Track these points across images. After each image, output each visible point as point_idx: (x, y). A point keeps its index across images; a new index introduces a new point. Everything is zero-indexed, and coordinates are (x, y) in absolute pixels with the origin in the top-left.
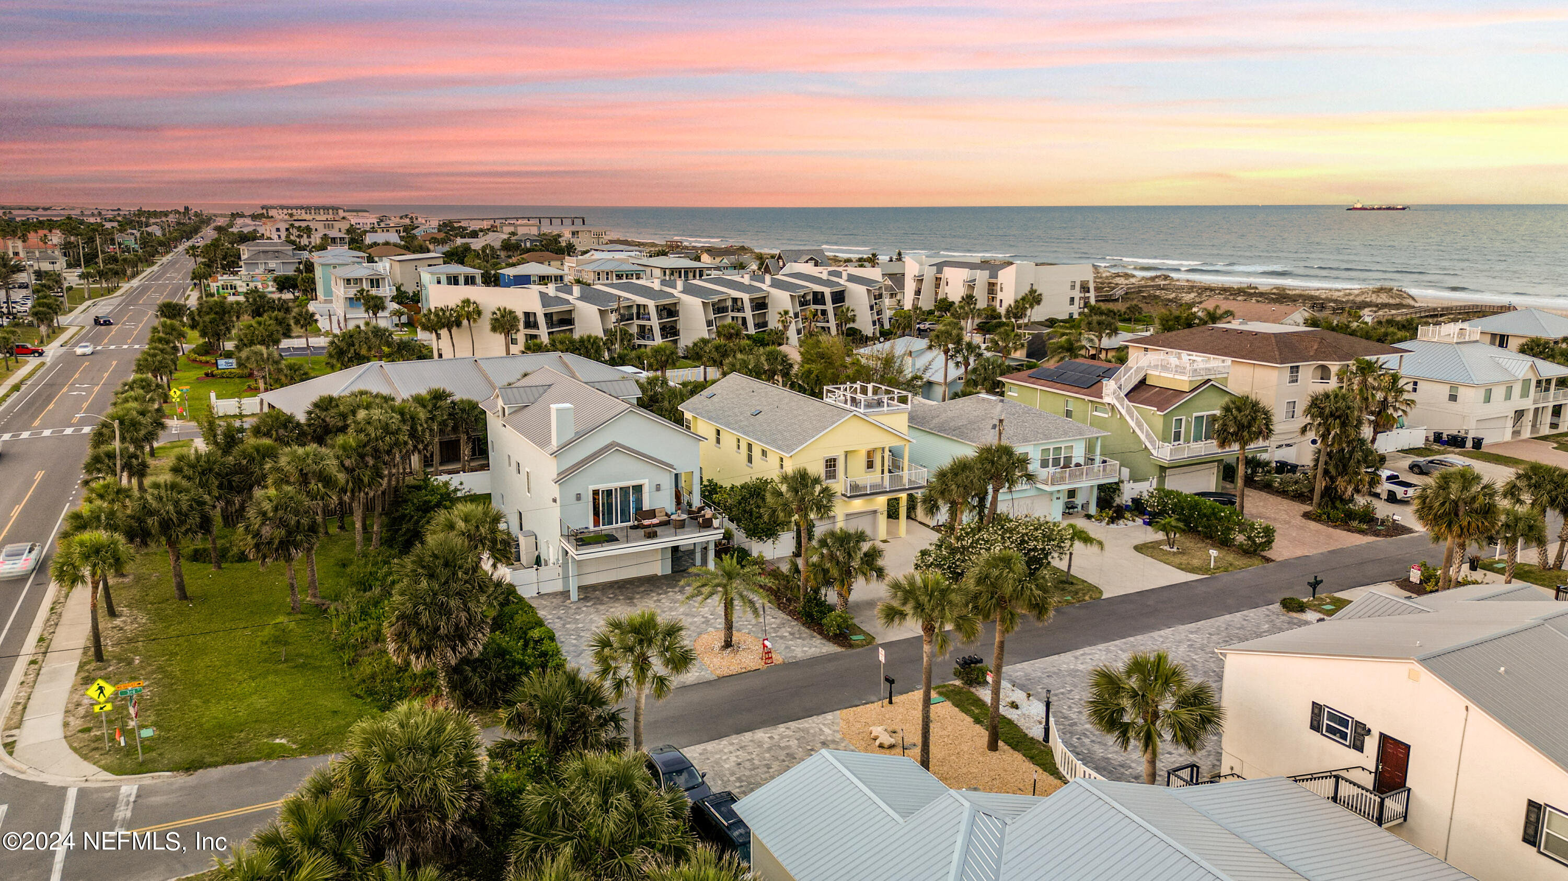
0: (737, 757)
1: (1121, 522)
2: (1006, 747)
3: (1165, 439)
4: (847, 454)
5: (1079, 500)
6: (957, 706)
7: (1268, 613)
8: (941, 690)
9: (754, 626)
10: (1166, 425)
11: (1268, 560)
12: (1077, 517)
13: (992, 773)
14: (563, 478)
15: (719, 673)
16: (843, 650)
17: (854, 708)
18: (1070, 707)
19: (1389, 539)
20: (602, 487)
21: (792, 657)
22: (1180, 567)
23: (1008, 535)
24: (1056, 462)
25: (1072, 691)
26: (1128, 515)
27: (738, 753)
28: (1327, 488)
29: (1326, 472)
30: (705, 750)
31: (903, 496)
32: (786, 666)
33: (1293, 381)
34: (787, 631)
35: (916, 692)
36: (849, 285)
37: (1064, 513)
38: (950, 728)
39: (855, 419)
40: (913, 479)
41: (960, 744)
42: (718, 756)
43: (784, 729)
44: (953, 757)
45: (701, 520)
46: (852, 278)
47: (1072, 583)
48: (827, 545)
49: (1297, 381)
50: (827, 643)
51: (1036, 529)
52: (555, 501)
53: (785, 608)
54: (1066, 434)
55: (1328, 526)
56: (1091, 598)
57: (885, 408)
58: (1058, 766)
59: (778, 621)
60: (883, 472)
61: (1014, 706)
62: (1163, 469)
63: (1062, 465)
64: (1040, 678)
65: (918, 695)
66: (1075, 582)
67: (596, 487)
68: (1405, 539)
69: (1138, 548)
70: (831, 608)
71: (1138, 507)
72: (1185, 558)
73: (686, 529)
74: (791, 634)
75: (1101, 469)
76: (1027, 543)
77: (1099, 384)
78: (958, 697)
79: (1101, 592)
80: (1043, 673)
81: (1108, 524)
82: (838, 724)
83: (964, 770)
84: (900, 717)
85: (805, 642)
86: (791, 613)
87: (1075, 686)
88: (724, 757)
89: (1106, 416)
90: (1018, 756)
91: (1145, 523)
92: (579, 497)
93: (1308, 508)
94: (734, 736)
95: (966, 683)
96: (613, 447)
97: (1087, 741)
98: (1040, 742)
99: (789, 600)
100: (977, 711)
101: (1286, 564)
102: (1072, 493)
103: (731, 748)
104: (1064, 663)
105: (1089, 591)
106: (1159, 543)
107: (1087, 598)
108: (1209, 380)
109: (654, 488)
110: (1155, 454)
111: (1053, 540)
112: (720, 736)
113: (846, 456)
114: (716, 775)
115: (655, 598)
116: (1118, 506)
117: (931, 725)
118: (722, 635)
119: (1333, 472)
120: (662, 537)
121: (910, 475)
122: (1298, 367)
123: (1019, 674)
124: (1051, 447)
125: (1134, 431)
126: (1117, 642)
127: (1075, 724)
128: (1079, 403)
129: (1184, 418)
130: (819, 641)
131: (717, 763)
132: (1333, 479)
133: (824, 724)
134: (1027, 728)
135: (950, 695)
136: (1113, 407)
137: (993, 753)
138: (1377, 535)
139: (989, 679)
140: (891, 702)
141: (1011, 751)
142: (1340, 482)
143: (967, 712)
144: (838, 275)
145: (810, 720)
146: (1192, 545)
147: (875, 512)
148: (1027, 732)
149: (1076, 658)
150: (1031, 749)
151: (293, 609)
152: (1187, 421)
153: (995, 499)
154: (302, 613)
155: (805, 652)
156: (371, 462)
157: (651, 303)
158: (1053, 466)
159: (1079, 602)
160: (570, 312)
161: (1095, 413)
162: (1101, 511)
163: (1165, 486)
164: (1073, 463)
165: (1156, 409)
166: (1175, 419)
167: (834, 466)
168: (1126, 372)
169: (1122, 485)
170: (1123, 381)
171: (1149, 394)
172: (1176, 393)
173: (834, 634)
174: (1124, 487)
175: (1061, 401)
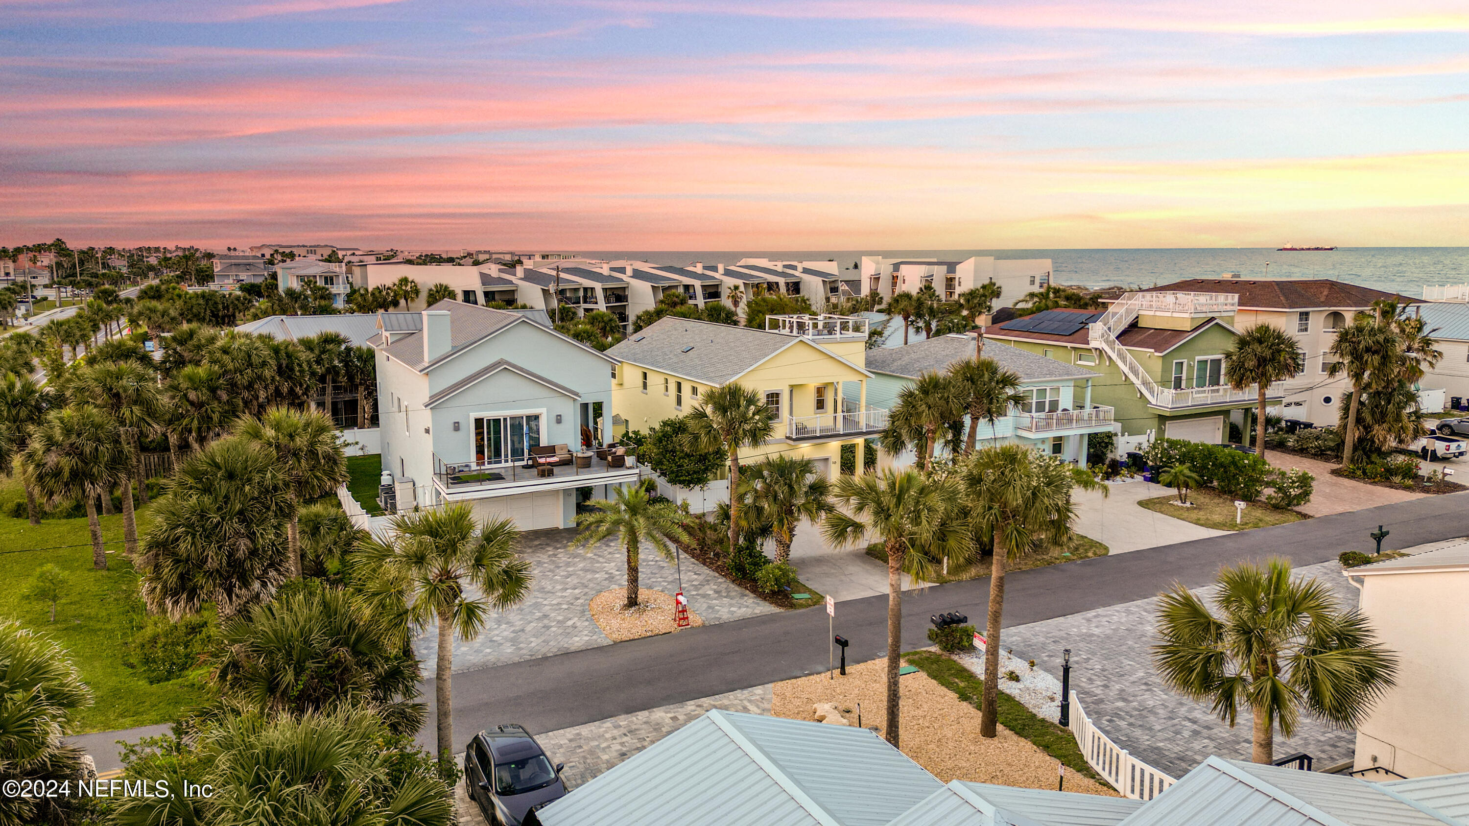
0: (622, 744)
1: (1118, 478)
2: (1007, 732)
3: (1164, 383)
4: (792, 388)
5: (1066, 456)
6: (935, 678)
7: (1325, 571)
8: (911, 657)
9: (669, 583)
10: (1165, 370)
11: (1305, 516)
13: (991, 769)
14: (436, 402)
15: (616, 636)
16: (782, 610)
17: (794, 681)
18: (1090, 679)
19: (1441, 496)
20: (488, 414)
21: (716, 618)
22: (1197, 522)
24: (1041, 408)
25: (1089, 659)
26: (1124, 471)
27: (625, 739)
28: (1361, 440)
29: (1359, 420)
30: (578, 734)
31: (860, 441)
32: (705, 628)
33: (1302, 330)
34: (711, 589)
35: (877, 661)
38: (926, 707)
39: (801, 344)
40: (872, 424)
41: (941, 727)
42: (596, 743)
43: (693, 708)
44: (932, 746)
45: (610, 458)
46: (808, 271)
48: (763, 477)
49: (1306, 330)
50: (762, 603)
52: (427, 431)
53: (712, 563)
54: (1050, 373)
55: (1366, 483)
56: (1095, 554)
57: (838, 335)
58: (1087, 757)
59: (701, 578)
60: (835, 411)
61: (1014, 677)
62: (1162, 419)
63: (1047, 409)
64: (1044, 644)
65: (881, 664)
67: (479, 415)
68: (1461, 496)
69: (1141, 503)
70: (767, 561)
71: (1136, 463)
72: (1201, 513)
73: (591, 469)
74: (716, 592)
75: (1092, 415)
77: (1082, 331)
78: (934, 666)
79: (1106, 549)
80: (1047, 638)
81: (1103, 480)
82: (769, 701)
83: (950, 764)
84: (856, 691)
85: (734, 602)
86: (719, 569)
87: (1094, 654)
88: (604, 745)
89: (1093, 364)
90: (1026, 745)
91: (1146, 479)
92: (457, 427)
93: (1336, 466)
94: (623, 717)
95: (945, 648)
96: (503, 367)
97: (1123, 724)
98: (1055, 726)
99: (717, 555)
100: (962, 685)
101: (1327, 520)
102: (1059, 440)
103: (616, 732)
104: (1073, 626)
105: (1091, 547)
106: (1167, 498)
107: (1090, 554)
108: (1213, 319)
109: (554, 420)
110: (1154, 402)
112: (603, 717)
113: (791, 391)
114: (587, 769)
115: (551, 553)
116: (1113, 461)
117: (901, 703)
118: (624, 593)
119: (1369, 419)
120: (558, 476)
121: (868, 417)
122: (1307, 314)
123: (1014, 639)
124: (1035, 388)
125: (1126, 376)
126: (1139, 602)
127: (1101, 701)
128: (1061, 352)
129: (1185, 361)
130: (751, 601)
131: (592, 752)
132: (1368, 428)
133: (750, 701)
134: (1035, 706)
135: (923, 663)
136: (1100, 351)
137: (988, 741)
138: (1428, 492)
139: (978, 643)
140: (843, 673)
141: (1015, 737)
142: (1378, 431)
143: (949, 685)
144: (794, 268)
145: (731, 695)
146: (1207, 500)
147: (826, 460)
148: (1034, 711)
149: (1089, 620)
150: (1044, 735)
151: (96, 563)
152: (1189, 365)
153: (973, 429)
154: (108, 569)
155: (733, 613)
156: (225, 397)
157: (598, 287)
158: (1036, 412)
159: (1081, 558)
160: (513, 292)
161: (1079, 362)
162: (1093, 467)
163: (1166, 437)
164: (1060, 408)
165: (1153, 350)
166: (1175, 361)
167: (777, 403)
168: (1114, 314)
169: (1114, 438)
170: (1111, 323)
171: (1143, 336)
172: (1175, 333)
173: (771, 590)
174: (1117, 441)
175: (1039, 351)
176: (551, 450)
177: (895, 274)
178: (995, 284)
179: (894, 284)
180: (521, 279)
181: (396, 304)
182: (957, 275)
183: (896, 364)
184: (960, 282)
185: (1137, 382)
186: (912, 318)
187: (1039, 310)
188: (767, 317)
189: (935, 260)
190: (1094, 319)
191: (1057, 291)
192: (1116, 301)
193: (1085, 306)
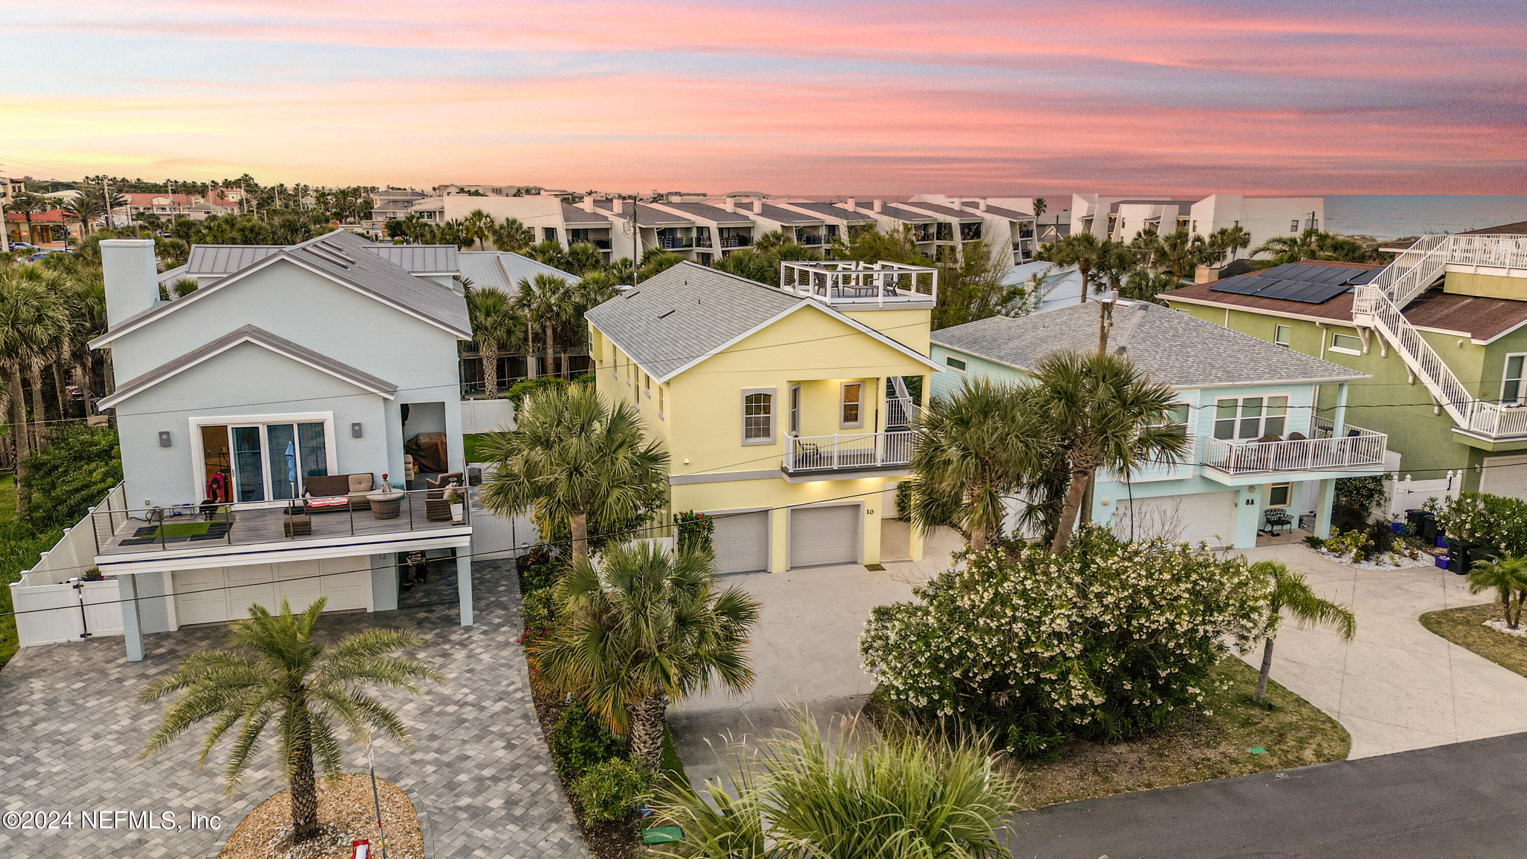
1: (1386, 557)
3: (1485, 393)
4: (795, 387)
5: (1294, 509)
10: (1490, 370)
12: (1288, 541)
14: (120, 395)
20: (233, 419)
23: (1096, 588)
24: (1249, 428)
26: (1399, 543)
36: (988, 217)
37: (1261, 533)
39: (810, 311)
46: (990, 209)
47: (1271, 707)
51: (1177, 579)
54: (1273, 371)
56: (1318, 754)
60: (875, 429)
62: (1477, 454)
63: (1261, 434)
66: (1277, 701)
67: (207, 420)
69: (1426, 620)
71: (1423, 529)
73: (394, 522)
75: (1348, 447)
76: (1148, 614)
77: (1343, 298)
79: (1345, 740)
81: (1356, 561)
89: (1357, 353)
91: (1439, 563)
92: (165, 440)
96: (243, 339)
102: (1280, 494)
105: (1314, 731)
106: (1480, 612)
107: (1308, 754)
109: (348, 431)
110: (1464, 424)
111: (1221, 610)
113: (795, 393)
116: (1379, 525)
124: (1241, 397)
125: (1415, 377)
128: (1303, 331)
136: (1371, 333)
144: (976, 205)
147: (858, 509)
157: (713, 225)
158: (1241, 436)
159: (1288, 764)
160: (607, 231)
161: (1334, 349)
162: (1341, 534)
163: (1482, 490)
164: (1287, 432)
165: (1469, 335)
166: (1508, 355)
167: (767, 410)
168: (1401, 271)
169: (1386, 483)
170: (1395, 286)
171: (1452, 309)
172: (1514, 306)
173: (597, 821)
174: (1391, 488)
175: (1268, 329)
176: (341, 484)
177: (1113, 216)
178: (1241, 230)
179: (1111, 228)
180: (619, 215)
181: (469, 243)
182: (1192, 218)
183: (1011, 345)
184: (1194, 227)
185: (1436, 391)
186: (1093, 271)
187: (1281, 262)
188: (783, 264)
189: (1169, 199)
190: (1363, 278)
191: (1323, 238)
192: (1405, 251)
193: (1362, 259)
